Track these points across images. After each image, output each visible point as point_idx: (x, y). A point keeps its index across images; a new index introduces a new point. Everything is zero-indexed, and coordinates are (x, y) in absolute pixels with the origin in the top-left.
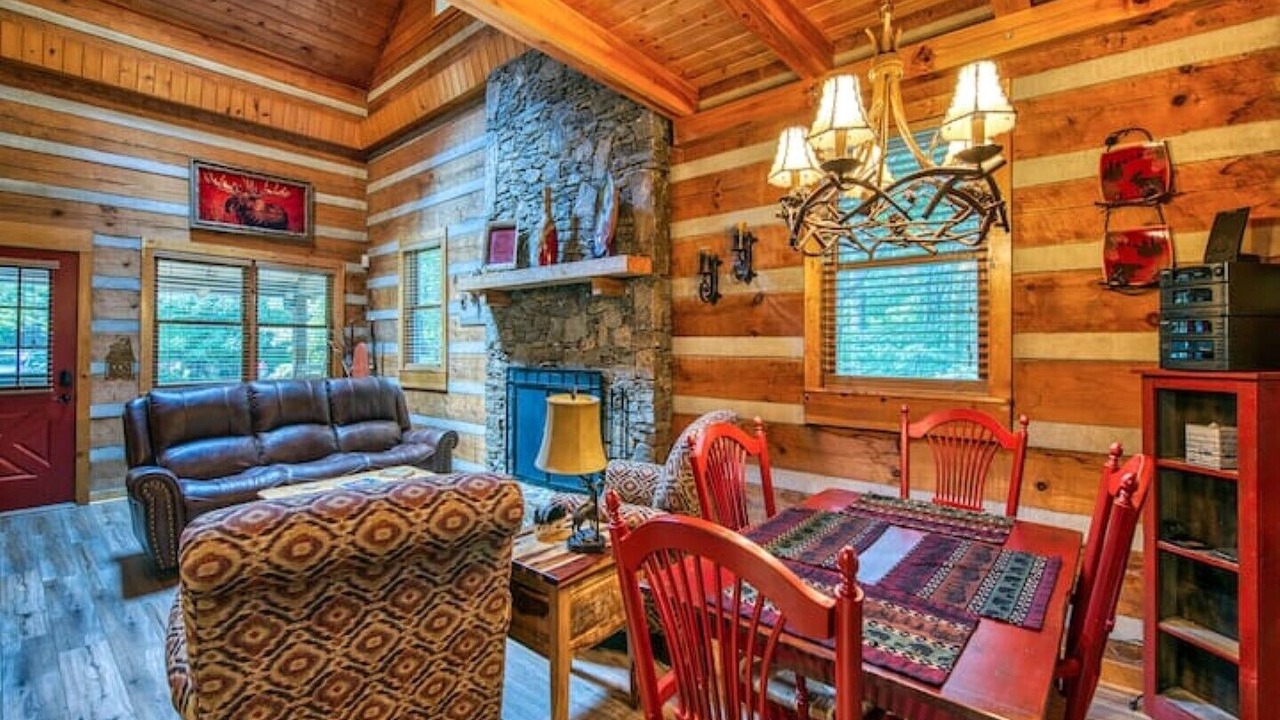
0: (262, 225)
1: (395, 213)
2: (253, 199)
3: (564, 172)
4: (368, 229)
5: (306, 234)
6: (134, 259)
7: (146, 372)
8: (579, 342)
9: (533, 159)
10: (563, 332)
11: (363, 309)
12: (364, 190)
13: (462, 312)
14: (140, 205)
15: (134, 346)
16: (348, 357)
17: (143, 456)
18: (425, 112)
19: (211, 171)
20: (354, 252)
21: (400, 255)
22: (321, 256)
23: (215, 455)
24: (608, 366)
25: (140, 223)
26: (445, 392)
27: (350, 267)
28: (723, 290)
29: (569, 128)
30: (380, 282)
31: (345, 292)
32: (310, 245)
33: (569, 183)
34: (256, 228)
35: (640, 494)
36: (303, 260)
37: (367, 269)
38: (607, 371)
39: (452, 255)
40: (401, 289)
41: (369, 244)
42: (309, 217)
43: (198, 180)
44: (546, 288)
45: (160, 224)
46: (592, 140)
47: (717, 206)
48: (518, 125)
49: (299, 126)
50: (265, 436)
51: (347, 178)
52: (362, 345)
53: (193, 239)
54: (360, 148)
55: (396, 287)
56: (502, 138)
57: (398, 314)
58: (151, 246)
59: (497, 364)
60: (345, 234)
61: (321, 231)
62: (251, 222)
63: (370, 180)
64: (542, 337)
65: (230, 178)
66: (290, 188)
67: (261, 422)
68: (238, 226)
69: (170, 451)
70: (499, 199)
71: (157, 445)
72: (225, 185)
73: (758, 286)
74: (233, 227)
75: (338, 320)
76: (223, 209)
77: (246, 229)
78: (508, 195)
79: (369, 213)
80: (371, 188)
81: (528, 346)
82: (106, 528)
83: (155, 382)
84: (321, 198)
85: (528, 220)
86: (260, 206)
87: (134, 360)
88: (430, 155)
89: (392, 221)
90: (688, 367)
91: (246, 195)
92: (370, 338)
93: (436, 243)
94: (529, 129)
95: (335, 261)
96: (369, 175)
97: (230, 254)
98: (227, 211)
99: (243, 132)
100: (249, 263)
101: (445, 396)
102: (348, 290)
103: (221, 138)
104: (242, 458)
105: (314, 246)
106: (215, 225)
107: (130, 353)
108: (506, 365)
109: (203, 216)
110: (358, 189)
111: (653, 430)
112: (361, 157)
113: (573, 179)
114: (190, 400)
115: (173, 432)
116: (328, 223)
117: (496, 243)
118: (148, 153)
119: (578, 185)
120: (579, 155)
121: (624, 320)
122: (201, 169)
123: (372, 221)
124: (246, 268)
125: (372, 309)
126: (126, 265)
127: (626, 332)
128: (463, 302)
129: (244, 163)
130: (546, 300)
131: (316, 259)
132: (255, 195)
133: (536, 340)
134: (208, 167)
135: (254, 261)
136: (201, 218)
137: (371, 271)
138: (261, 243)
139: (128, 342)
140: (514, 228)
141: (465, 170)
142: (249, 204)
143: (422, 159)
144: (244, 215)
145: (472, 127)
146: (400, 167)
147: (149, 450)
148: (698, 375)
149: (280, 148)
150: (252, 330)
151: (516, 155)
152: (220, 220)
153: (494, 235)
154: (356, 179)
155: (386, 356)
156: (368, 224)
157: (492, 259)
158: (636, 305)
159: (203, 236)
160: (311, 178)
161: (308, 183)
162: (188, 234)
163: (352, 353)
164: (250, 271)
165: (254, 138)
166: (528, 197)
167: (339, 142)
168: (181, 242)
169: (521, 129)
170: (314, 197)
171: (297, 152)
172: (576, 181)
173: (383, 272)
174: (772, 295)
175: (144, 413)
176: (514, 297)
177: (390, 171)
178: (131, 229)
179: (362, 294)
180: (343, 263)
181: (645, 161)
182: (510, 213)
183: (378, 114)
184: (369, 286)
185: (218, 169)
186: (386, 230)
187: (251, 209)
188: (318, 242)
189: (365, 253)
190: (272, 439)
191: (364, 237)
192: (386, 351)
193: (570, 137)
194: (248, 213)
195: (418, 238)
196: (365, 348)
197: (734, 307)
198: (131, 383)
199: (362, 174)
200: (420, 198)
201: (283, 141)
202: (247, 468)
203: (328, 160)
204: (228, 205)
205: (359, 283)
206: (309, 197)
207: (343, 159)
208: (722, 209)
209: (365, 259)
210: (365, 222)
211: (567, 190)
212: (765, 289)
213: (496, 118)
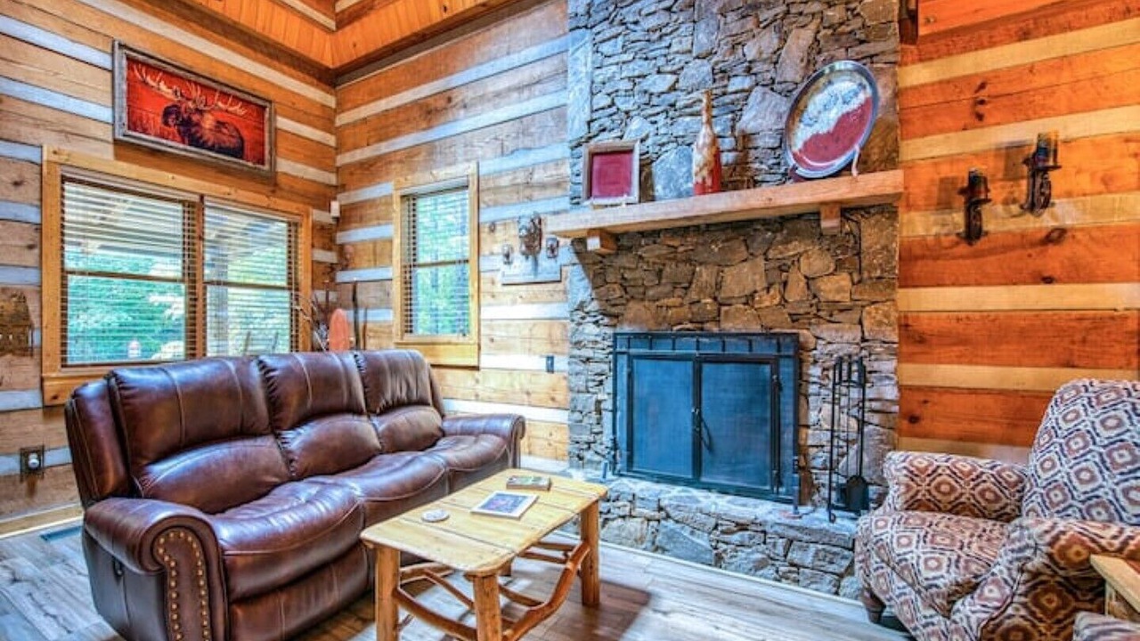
0: (211, 149)
1: (384, 148)
2: (200, 112)
3: (723, 74)
4: (338, 170)
5: (266, 167)
6: (30, 174)
7: (51, 345)
8: (752, 295)
9: (661, 61)
10: (719, 286)
11: (332, 268)
12: (332, 121)
13: (505, 268)
14: (38, 96)
15: (33, 306)
16: (323, 327)
17: (111, 479)
18: (446, 16)
19: (144, 64)
20: (321, 198)
21: (396, 199)
22: (282, 197)
23: (230, 469)
24: (808, 326)
25: (38, 124)
26: (476, 368)
27: (318, 216)
28: (989, 225)
29: (731, 17)
30: (357, 235)
31: (313, 246)
32: (271, 183)
33: (731, 89)
34: (204, 151)
35: (963, 499)
36: (262, 200)
37: (337, 219)
38: (806, 335)
39: (485, 197)
40: (397, 241)
41: (341, 188)
42: (270, 143)
43: (125, 74)
44: (687, 228)
45: (70, 129)
46: (779, 30)
47: (980, 117)
48: (630, 18)
49: (260, 24)
50: (289, 435)
51: (312, 102)
52: (340, 311)
53: (118, 157)
54: (331, 66)
55: (391, 241)
56: (599, 38)
57: (393, 272)
58: (55, 158)
59: (590, 330)
60: (312, 173)
61: (285, 166)
62: (196, 141)
63: (341, 108)
64: (679, 292)
65: (170, 77)
66: (247, 103)
67: (281, 415)
68: (181, 146)
69: (157, 468)
70: (595, 116)
71: (135, 458)
72: (163, 86)
73: (1054, 217)
74: (176, 146)
75: (305, 279)
76: (159, 120)
77: (192, 152)
78: (614, 109)
79: (339, 149)
80: (342, 119)
81: (653, 306)
82: (12, 588)
83: (64, 360)
84: (283, 123)
85: (649, 142)
86: (208, 122)
87: (31, 326)
88: (449, 72)
89: (379, 158)
90: (924, 325)
91: (190, 104)
92: (351, 303)
93: (461, 181)
94: (652, 22)
95: (301, 206)
96: (338, 104)
97: (171, 183)
98: (166, 123)
99: (187, 19)
100: (196, 198)
101: (476, 374)
102: (316, 244)
103: (155, 20)
104: (267, 471)
105: (276, 185)
106: (149, 140)
107: (26, 316)
108: (610, 331)
109: (133, 125)
110: (325, 119)
111: (896, 408)
112: (330, 78)
113: (737, 84)
114: (185, 384)
115: (157, 437)
116: (293, 155)
117: (600, 171)
118: (49, 21)
119: (749, 91)
120: (751, 51)
121: (839, 266)
122: (129, 58)
123: (344, 159)
124: (191, 205)
125: (345, 268)
126: (17, 184)
127: (843, 280)
128: (507, 256)
129: (187, 61)
130: (682, 246)
131: (279, 201)
132: (201, 107)
133: (667, 296)
134: (141, 57)
135: (202, 197)
136: (129, 128)
137: (343, 221)
138: (212, 173)
139: (22, 299)
140: (631, 151)
141: (510, 90)
142: (195, 118)
143: (436, 77)
144: (189, 131)
145: (523, 34)
146: (394, 91)
147: (121, 470)
148: (941, 335)
149: (234, 50)
150: (199, 290)
151: (626, 57)
152: (156, 135)
153: (597, 160)
154: (323, 106)
155: (369, 326)
156: (338, 164)
157: (595, 192)
158: (864, 245)
159: (131, 153)
160: (272, 94)
161: (270, 102)
162: (111, 148)
163: (327, 322)
164: (194, 210)
165: (199, 29)
166: (650, 111)
167: (305, 53)
168: (102, 156)
169: (636, 23)
170: (275, 120)
171: (255, 60)
172: (746, 86)
173: (362, 221)
174: (1082, 230)
175: (107, 406)
176: (624, 242)
177: (376, 96)
178: (26, 132)
179: (330, 249)
180: (311, 209)
181: (883, 53)
182: (617, 133)
183: (348, 29)
184: (339, 241)
185: (152, 62)
186: (370, 170)
187: (198, 124)
188: (282, 180)
189: (335, 199)
190: (297, 439)
191: (332, 179)
192: (369, 319)
193: (735, 27)
194: (193, 130)
195: (427, 177)
196: (343, 315)
197: (1007, 248)
198: (26, 360)
199: (331, 101)
200: (430, 127)
201: (235, 40)
202: (276, 485)
203: (292, 76)
204: (167, 113)
205: (326, 235)
206: (270, 119)
207: (307, 77)
208: (988, 119)
209: (335, 206)
210: (335, 161)
211: (727, 99)
212: (1068, 222)
213: (588, 13)
